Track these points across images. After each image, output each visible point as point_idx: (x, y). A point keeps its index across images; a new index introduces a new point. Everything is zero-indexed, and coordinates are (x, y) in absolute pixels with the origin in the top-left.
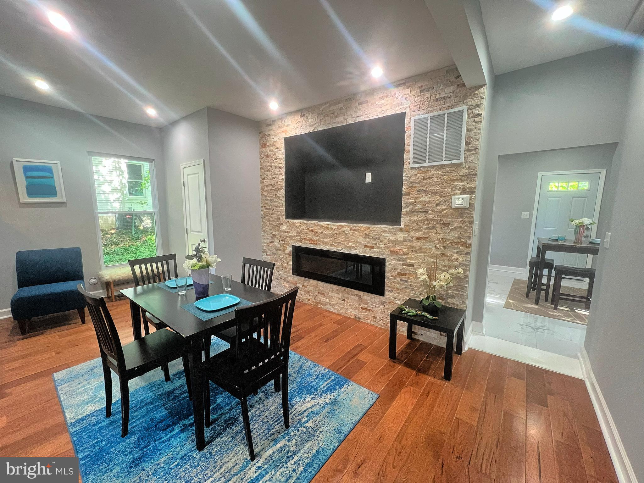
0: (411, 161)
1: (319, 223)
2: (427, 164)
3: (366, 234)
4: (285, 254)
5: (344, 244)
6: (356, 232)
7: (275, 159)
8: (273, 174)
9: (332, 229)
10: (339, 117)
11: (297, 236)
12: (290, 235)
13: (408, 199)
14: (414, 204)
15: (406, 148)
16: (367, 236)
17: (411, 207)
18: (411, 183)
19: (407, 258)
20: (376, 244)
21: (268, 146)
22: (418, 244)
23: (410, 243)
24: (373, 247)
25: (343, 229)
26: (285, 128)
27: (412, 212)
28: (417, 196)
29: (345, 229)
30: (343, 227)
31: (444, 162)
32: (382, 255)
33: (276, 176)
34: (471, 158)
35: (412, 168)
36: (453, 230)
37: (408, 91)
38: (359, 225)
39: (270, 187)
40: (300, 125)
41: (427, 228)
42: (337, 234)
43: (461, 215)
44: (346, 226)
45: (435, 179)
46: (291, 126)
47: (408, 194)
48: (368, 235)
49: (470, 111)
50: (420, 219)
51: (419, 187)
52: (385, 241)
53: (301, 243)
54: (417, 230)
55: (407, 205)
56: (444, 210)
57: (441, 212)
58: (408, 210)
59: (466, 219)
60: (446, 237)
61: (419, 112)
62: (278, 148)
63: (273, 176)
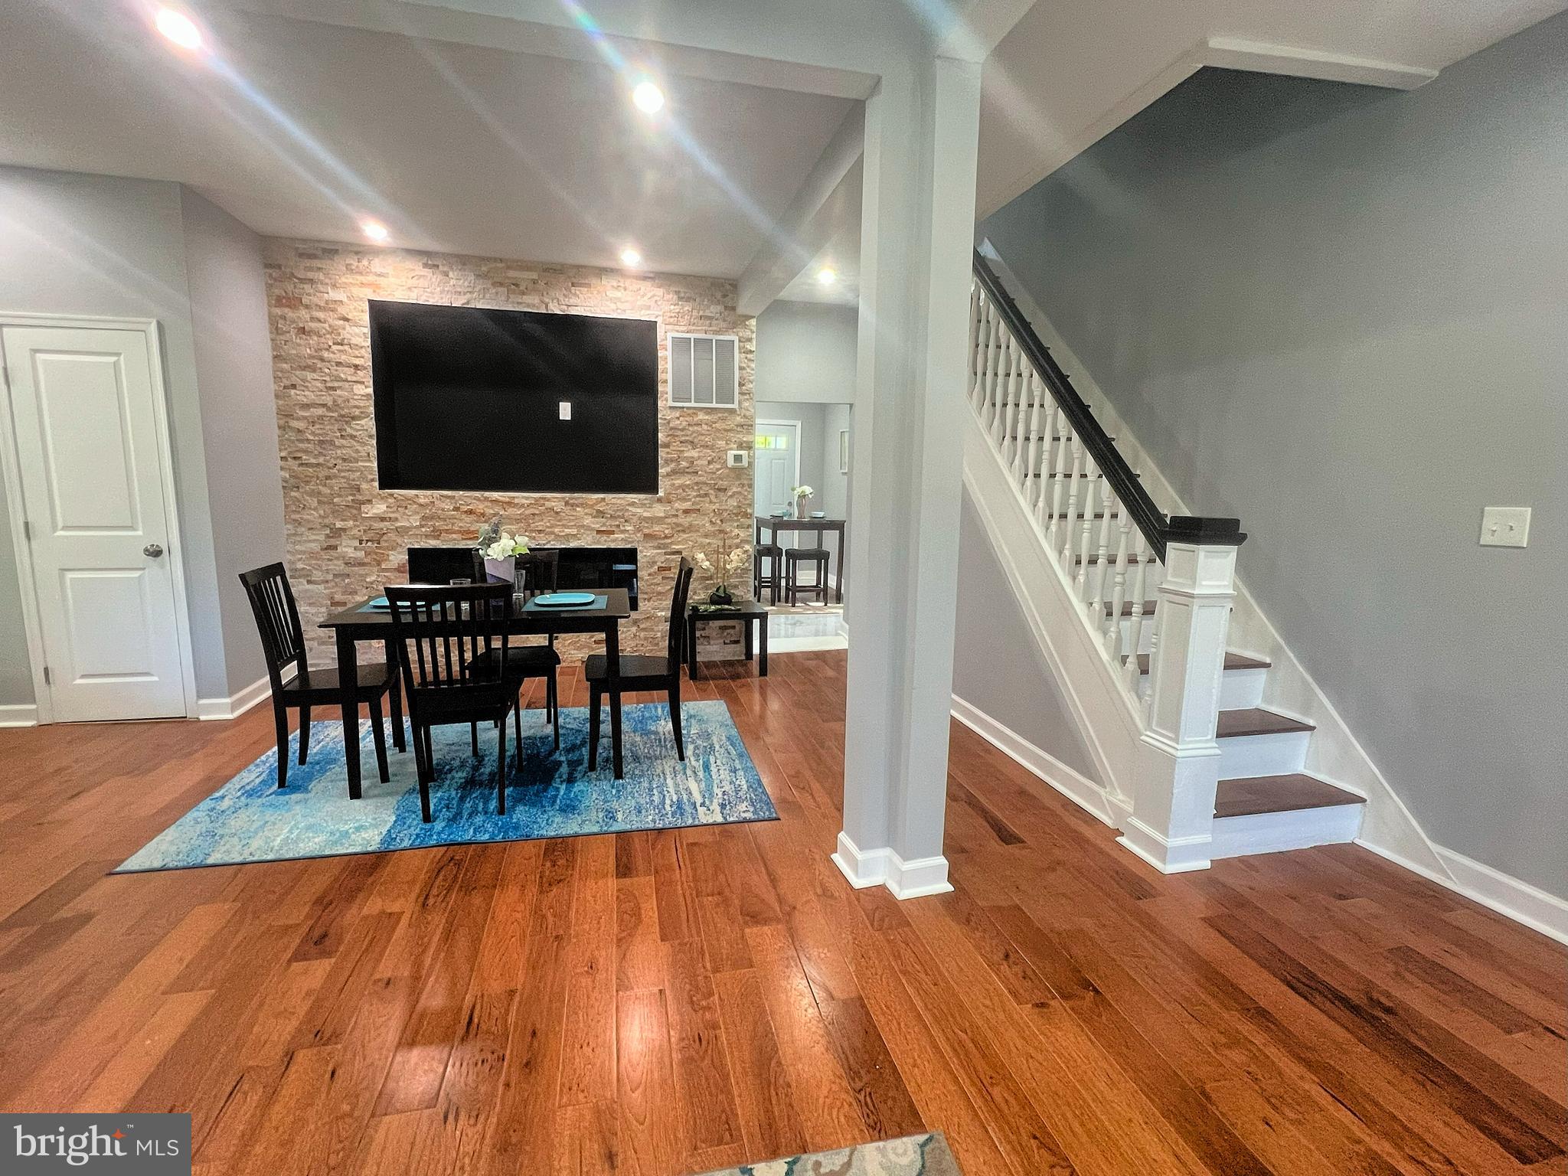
0: (670, 396)
1: (487, 494)
2: (693, 404)
3: (598, 511)
4: (385, 570)
5: (553, 533)
6: (578, 509)
7: (334, 344)
8: (328, 378)
9: (523, 506)
10: (530, 294)
11: (422, 526)
12: (399, 524)
13: (668, 453)
14: (677, 461)
15: (661, 376)
16: (601, 514)
17: (673, 465)
18: (671, 429)
19: (671, 543)
20: (618, 526)
21: (307, 307)
22: (685, 520)
23: (674, 520)
24: (613, 532)
25: (548, 504)
26: (371, 278)
27: (674, 472)
28: (682, 449)
29: (553, 504)
30: (548, 500)
31: (714, 405)
32: (630, 542)
33: (340, 384)
34: (746, 404)
35: (670, 407)
36: (731, 496)
37: (660, 292)
38: (584, 495)
39: (320, 411)
40: (422, 283)
41: (697, 496)
42: (533, 514)
43: (738, 477)
44: (555, 499)
45: (705, 427)
46: (392, 280)
47: (667, 446)
48: (601, 512)
49: (742, 344)
50: (688, 482)
51: (683, 435)
52: (635, 519)
53: (438, 542)
54: (684, 500)
55: (667, 462)
56: (718, 470)
57: (715, 473)
58: (668, 469)
59: (746, 482)
60: (723, 507)
61: (677, 328)
62: (347, 320)
63: (328, 385)
